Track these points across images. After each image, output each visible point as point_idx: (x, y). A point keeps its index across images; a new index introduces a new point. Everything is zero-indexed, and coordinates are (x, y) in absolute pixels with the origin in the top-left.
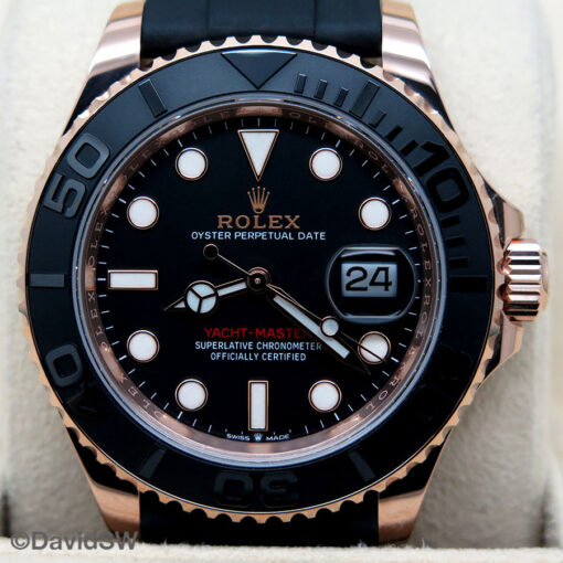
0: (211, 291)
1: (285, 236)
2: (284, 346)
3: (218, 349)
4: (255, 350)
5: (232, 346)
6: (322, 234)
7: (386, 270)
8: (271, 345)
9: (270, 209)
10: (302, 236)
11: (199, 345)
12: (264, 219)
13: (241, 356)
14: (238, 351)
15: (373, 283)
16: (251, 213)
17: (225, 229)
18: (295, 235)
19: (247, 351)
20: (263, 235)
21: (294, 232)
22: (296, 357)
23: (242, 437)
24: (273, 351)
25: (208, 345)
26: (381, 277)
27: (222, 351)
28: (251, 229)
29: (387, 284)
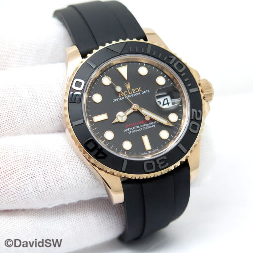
0: (123, 114)
1: (138, 94)
2: (148, 124)
3: (130, 131)
4: (140, 128)
5: (134, 128)
6: (148, 91)
7: (167, 99)
8: (144, 125)
9: (132, 88)
10: (143, 93)
11: (124, 131)
12: (131, 91)
13: (137, 131)
14: (136, 129)
15: (163, 105)
16: (127, 90)
17: (121, 96)
18: (141, 93)
19: (139, 129)
20: (132, 95)
21: (140, 92)
22: (152, 126)
23: (145, 154)
24: (146, 127)
25: (127, 130)
26: (166, 102)
27: (131, 131)
28: (128, 94)
29: (168, 103)
